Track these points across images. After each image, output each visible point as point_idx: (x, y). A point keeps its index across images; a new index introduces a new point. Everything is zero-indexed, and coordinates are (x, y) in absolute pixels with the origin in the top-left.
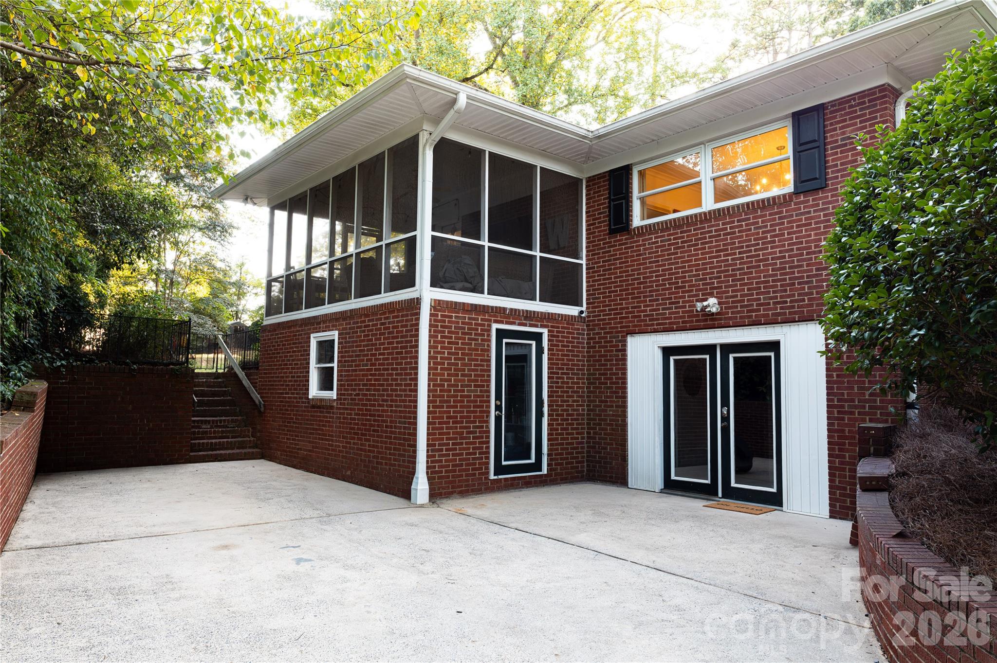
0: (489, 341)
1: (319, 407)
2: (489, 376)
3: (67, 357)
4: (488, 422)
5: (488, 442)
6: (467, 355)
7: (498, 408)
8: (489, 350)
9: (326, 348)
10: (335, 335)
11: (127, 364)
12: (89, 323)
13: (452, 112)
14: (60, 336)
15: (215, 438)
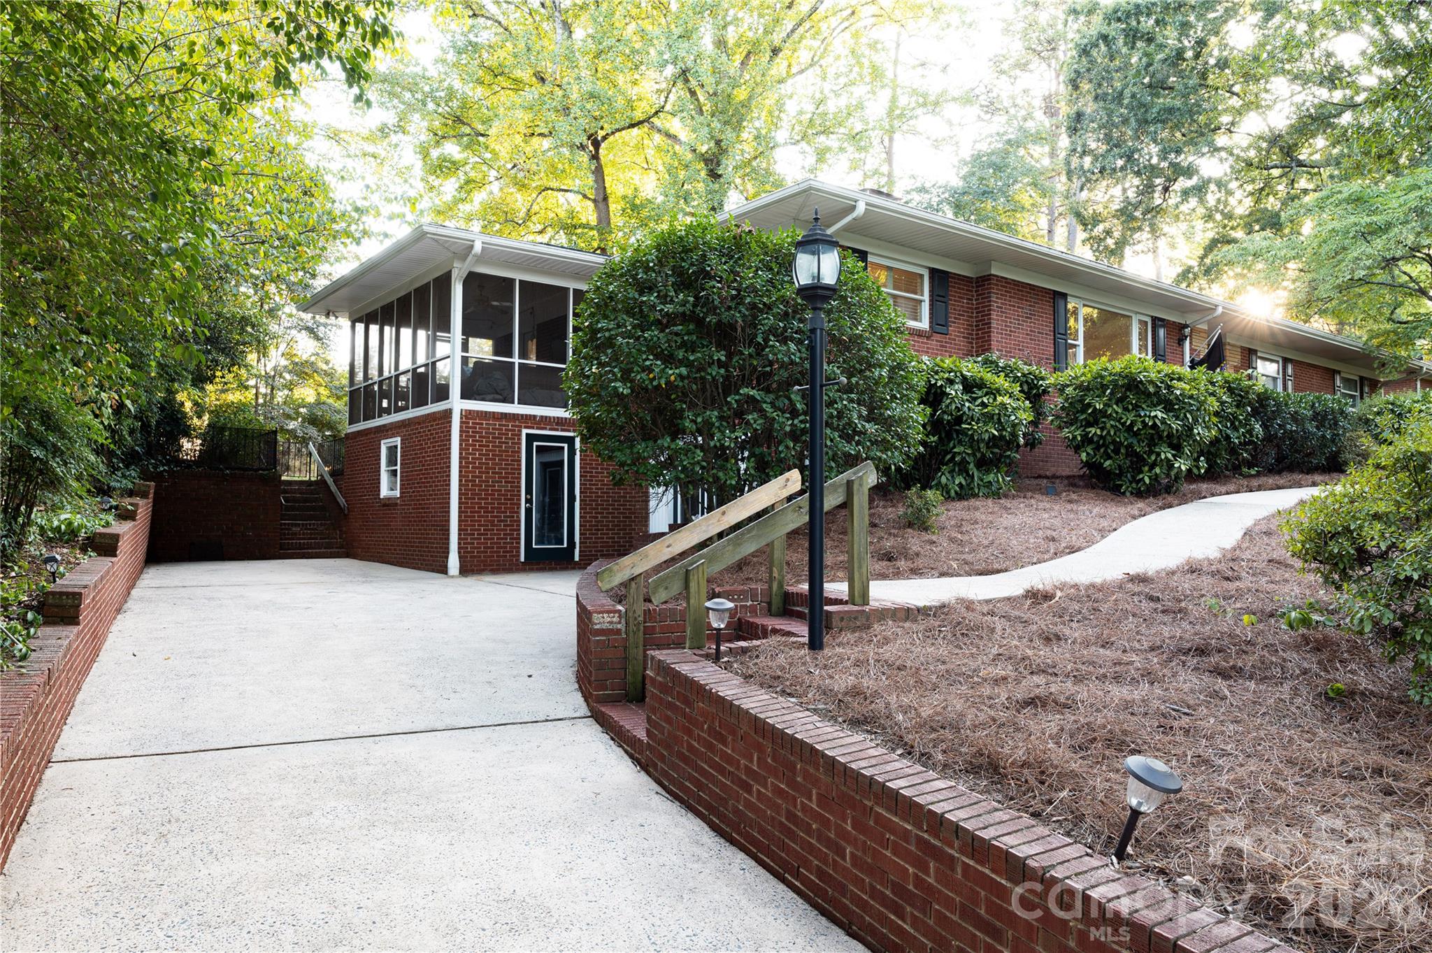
0: (520, 444)
1: (388, 505)
2: (520, 474)
3: (168, 463)
4: (518, 513)
5: (519, 530)
6: (498, 456)
7: (529, 501)
8: (519, 452)
9: (392, 450)
10: (397, 441)
11: (221, 470)
12: (187, 432)
13: (471, 255)
14: (162, 446)
15: (304, 539)
